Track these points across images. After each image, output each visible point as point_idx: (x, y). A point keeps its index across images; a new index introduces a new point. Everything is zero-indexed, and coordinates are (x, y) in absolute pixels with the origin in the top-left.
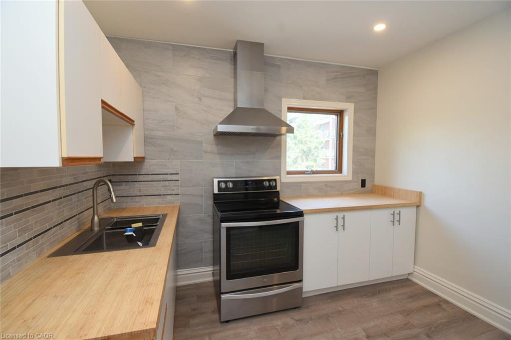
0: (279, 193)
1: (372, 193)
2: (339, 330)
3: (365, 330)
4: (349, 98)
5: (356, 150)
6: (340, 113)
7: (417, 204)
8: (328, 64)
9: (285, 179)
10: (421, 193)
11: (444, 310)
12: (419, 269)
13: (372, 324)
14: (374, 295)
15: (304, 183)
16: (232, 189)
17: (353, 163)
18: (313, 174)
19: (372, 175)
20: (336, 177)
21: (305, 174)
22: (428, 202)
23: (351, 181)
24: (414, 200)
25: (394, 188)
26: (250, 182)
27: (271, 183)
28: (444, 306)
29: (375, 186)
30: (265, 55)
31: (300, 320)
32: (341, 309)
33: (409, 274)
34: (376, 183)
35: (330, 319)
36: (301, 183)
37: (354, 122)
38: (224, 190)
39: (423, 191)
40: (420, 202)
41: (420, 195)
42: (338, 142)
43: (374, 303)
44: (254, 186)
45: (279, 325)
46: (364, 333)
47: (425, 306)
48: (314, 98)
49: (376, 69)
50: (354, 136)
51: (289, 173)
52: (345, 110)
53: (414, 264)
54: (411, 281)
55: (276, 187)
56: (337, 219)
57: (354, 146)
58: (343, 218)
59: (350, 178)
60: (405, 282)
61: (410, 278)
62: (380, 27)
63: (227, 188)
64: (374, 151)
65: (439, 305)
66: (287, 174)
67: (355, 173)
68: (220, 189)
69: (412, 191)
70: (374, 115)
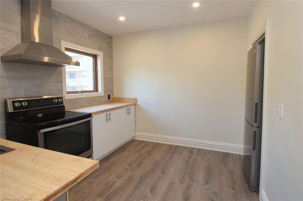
0: (64, 107)
1: (113, 102)
2: (117, 170)
3: (127, 164)
4: (100, 49)
5: (105, 79)
6: (95, 57)
7: (135, 104)
8: (89, 26)
9: (67, 97)
10: (136, 98)
11: (149, 145)
12: (138, 133)
13: (129, 161)
14: (124, 150)
15: (79, 99)
16: (27, 107)
17: (104, 85)
18: (82, 93)
19: (113, 92)
20: (95, 94)
21: (77, 93)
22: (139, 102)
23: (103, 96)
24: (134, 102)
25: (124, 98)
26: (42, 101)
27: (59, 100)
28: (149, 144)
29: (114, 98)
30: (52, 8)
31: (96, 176)
32: (113, 162)
33: (133, 137)
34: (114, 97)
35: (110, 168)
36: (76, 99)
37: (103, 63)
38: (19, 108)
39: (137, 98)
40: (136, 103)
41: (136, 100)
42: (95, 74)
43: (125, 153)
44: (46, 103)
45: (86, 185)
46: (128, 165)
47: (144, 146)
48: (81, 44)
49: (112, 36)
50: (104, 71)
51: (68, 93)
52: (98, 55)
53: (135, 131)
54: (134, 140)
55: (62, 103)
56: (107, 116)
57: (104, 77)
58: (110, 115)
59: (103, 95)
60: (132, 141)
61: (134, 138)
62: (122, 19)
63: (22, 107)
64: (113, 80)
65: (147, 144)
66: (67, 94)
67: (105, 91)
68: (15, 108)
69: (132, 98)
70: (112, 60)
